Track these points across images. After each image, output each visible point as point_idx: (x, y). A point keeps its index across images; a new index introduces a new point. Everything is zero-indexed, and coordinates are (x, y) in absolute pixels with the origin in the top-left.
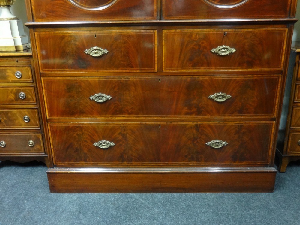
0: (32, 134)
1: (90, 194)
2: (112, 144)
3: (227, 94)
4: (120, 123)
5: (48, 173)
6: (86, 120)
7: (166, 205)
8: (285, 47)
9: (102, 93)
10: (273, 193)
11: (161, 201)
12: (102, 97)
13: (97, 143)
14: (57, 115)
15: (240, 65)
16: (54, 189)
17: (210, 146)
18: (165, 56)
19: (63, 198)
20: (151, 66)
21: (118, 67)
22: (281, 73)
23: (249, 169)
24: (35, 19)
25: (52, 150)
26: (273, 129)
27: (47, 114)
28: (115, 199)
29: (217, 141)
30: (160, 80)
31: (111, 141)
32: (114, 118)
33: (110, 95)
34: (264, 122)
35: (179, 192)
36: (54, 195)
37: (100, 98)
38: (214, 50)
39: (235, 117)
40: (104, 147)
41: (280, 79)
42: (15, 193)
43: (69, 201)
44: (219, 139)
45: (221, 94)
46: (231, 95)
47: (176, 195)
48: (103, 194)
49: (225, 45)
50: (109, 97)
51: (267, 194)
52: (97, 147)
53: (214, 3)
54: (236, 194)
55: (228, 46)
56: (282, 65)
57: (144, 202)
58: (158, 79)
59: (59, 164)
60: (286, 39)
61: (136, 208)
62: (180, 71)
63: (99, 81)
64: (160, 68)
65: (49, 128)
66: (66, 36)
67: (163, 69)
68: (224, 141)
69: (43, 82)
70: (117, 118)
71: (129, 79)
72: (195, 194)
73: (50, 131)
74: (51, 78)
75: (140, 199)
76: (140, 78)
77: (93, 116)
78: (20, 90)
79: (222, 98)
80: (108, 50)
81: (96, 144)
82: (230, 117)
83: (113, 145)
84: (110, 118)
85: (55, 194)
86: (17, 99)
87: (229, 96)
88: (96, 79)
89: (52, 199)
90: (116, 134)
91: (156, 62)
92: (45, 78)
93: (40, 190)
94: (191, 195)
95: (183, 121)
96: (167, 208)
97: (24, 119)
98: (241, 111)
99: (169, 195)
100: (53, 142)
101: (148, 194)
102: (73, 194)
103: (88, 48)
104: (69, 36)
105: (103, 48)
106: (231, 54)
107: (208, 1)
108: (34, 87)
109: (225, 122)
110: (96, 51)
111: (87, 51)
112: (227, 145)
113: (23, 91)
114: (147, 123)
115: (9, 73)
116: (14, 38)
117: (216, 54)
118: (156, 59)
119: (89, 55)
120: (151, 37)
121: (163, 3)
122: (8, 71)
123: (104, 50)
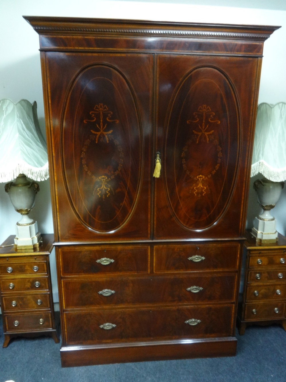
0: (43, 314)
1: (95, 366)
2: (114, 325)
3: (200, 286)
4: (121, 310)
5: (61, 352)
6: (94, 309)
7: (156, 373)
8: (238, 256)
9: (109, 289)
10: (235, 357)
11: (152, 370)
12: (108, 292)
14: (72, 306)
15: (208, 267)
16: (65, 364)
17: (188, 324)
18: (155, 263)
19: (73, 372)
20: (146, 269)
21: (121, 271)
22: (237, 272)
23: (217, 340)
24: (60, 240)
25: (66, 333)
26: (233, 310)
27: (64, 305)
28: (115, 370)
29: (193, 320)
30: (151, 279)
32: (116, 307)
33: (114, 290)
34: (226, 305)
36: (65, 369)
37: (106, 293)
38: (190, 258)
39: (206, 303)
40: (108, 329)
41: (236, 276)
42: (31, 370)
43: (79, 375)
44: (195, 318)
45: (195, 287)
46: (202, 287)
47: (163, 362)
48: (105, 366)
49: (198, 255)
50: (113, 292)
51: (231, 358)
52: (103, 329)
53: (189, 228)
54: (208, 359)
56: (237, 267)
58: (150, 278)
59: (70, 344)
60: (239, 250)
61: (134, 378)
62: (166, 272)
63: (106, 281)
64: (152, 271)
65: (65, 316)
67: (154, 272)
68: (198, 320)
69: (62, 283)
70: (118, 306)
71: (129, 278)
73: (65, 319)
74: (70, 280)
75: (136, 368)
76: (137, 278)
77: (100, 306)
78: (36, 280)
79: (196, 290)
80: (114, 260)
81: (101, 326)
82: (202, 303)
84: (113, 307)
87: (201, 288)
88: (104, 279)
89: (64, 373)
90: (117, 318)
91: (149, 267)
92: (65, 280)
93: (52, 366)
94: (174, 362)
95: (168, 306)
96: (157, 376)
98: (210, 298)
99: (157, 363)
100: (67, 327)
101: (141, 363)
102: (81, 367)
103: (99, 259)
104: (85, 251)
105: (111, 258)
106: (202, 261)
107: (186, 227)
108: (48, 277)
109: (199, 306)
110: (105, 261)
111: (98, 261)
112: (201, 322)
113: (38, 281)
114: (141, 309)
115: (27, 267)
116: (32, 238)
117: (192, 261)
118: (149, 265)
119: (100, 264)
120: (146, 251)
121: (155, 229)
122: (27, 266)
123: (111, 260)
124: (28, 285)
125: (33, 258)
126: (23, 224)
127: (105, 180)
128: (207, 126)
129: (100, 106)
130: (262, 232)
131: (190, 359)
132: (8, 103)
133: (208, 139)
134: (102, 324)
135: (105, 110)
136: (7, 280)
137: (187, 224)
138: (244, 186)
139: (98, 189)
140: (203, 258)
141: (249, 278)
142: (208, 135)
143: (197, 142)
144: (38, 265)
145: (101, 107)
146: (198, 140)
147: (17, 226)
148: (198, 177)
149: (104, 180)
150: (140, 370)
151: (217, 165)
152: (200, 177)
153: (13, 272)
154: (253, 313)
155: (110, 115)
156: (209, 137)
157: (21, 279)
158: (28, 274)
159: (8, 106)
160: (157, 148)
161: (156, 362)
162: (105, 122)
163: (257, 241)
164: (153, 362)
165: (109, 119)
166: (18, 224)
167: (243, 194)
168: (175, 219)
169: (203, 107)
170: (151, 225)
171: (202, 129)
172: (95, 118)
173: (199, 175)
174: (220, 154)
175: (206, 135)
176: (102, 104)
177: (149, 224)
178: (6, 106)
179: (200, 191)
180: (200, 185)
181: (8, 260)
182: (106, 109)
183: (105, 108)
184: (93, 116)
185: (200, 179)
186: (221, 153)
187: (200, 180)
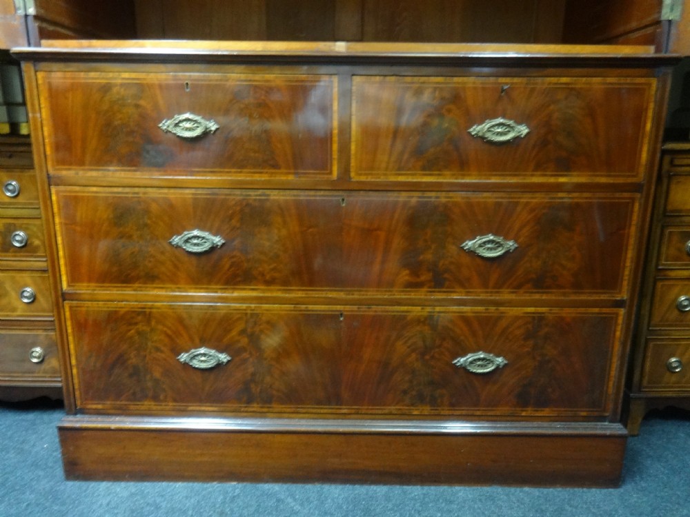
0: (40, 332)
1: (164, 484)
2: (224, 358)
3: (507, 238)
4: (244, 306)
5: (61, 429)
6: (159, 297)
9: (202, 229)
10: (618, 490)
11: (341, 508)
12: (200, 239)
13: (187, 355)
14: (90, 281)
15: (539, 167)
16: (75, 469)
17: (463, 368)
18: (357, 140)
19: (93, 494)
20: (324, 166)
21: (240, 165)
22: (638, 188)
23: (558, 428)
25: (75, 371)
26: (619, 328)
27: (64, 278)
28: (225, 498)
29: (482, 356)
30: (343, 200)
31: (221, 351)
32: (229, 294)
33: (221, 236)
34: (596, 310)
35: (385, 483)
36: (73, 486)
37: (194, 242)
38: (476, 129)
39: (527, 297)
40: (203, 366)
43: (108, 504)
44: (487, 351)
45: (492, 238)
46: (516, 241)
47: (378, 490)
48: (197, 486)
49: (504, 117)
50: (218, 240)
51: (604, 491)
52: (186, 365)
54: (526, 489)
55: (510, 119)
56: (642, 169)
57: (297, 507)
58: (340, 199)
59: (89, 406)
62: (393, 179)
63: (195, 199)
64: (345, 171)
65: (68, 314)
66: (116, 85)
67: (352, 174)
68: (498, 357)
69: (54, 198)
70: (236, 294)
71: (268, 195)
72: (426, 488)
74: (77, 188)
75: (289, 500)
76: (294, 196)
77: (179, 288)
78: (14, 225)
79: (495, 249)
80: (216, 122)
81: (184, 357)
82: (513, 297)
83: (225, 360)
84: (220, 293)
85: (77, 483)
86: (8, 248)
87: (511, 244)
88: (188, 194)
89: (65, 497)
90: (234, 333)
91: (335, 155)
93: (40, 473)
94: (416, 491)
95: (400, 302)
97: (22, 296)
98: (541, 282)
100: (76, 351)
101: (309, 486)
102: (123, 484)
103: (169, 115)
104: (122, 85)
106: (519, 139)
109: (502, 309)
110: (187, 125)
111: (165, 124)
112: (505, 365)
113: (21, 228)
114: (310, 307)
117: (481, 138)
118: (335, 148)
119: (170, 133)
123: (206, 121)
131: (467, 488)
134: (187, 351)
140: (523, 129)
141: (664, 249)
144: (18, 179)
150: (302, 505)
154: (670, 369)
161: (357, 486)
164: (348, 487)
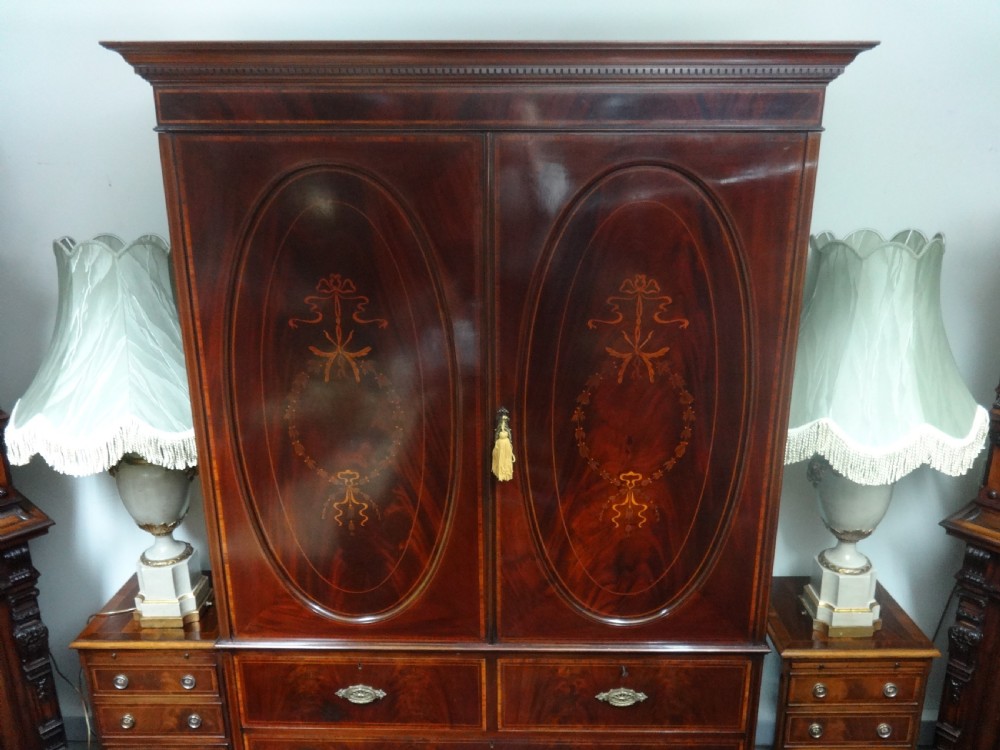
8: (747, 694)
15: (656, 721)
18: (502, 704)
20: (476, 720)
21: (405, 720)
22: (742, 736)
24: (235, 633)
30: (492, 744)
38: (602, 696)
41: (742, 747)
49: (626, 688)
53: (598, 615)
55: (630, 690)
56: (744, 724)
58: (489, 743)
60: (748, 680)
62: (533, 730)
63: (366, 743)
64: (493, 727)
66: (299, 665)
67: (499, 727)
69: (246, 743)
71: (429, 741)
74: (265, 736)
76: (451, 741)
80: (385, 690)
86: (183, 726)
88: (360, 740)
91: (484, 713)
92: (253, 735)
103: (345, 686)
105: (376, 687)
106: (638, 704)
107: (589, 610)
108: (222, 706)
110: (360, 694)
111: (341, 693)
113: (196, 712)
115: (167, 678)
116: (180, 599)
117: (606, 703)
118: (484, 708)
119: (345, 700)
120: (474, 672)
121: (499, 615)
122: (166, 674)
123: (376, 691)
124: (171, 722)
125: (180, 656)
126: (157, 562)
127: (355, 481)
128: (649, 337)
129: (332, 281)
130: (832, 604)
132: (96, 254)
133: (651, 372)
135: (348, 291)
136: (114, 707)
137: (592, 605)
138: (764, 502)
139: (335, 505)
140: (642, 696)
142: (652, 360)
143: (620, 381)
144: (195, 674)
145: (336, 283)
146: (621, 373)
147: (141, 564)
148: (624, 477)
149: (351, 480)
151: (678, 444)
152: (631, 478)
153: (130, 686)
155: (363, 306)
156: (654, 367)
157: (152, 705)
158: (168, 693)
159: (96, 261)
160: (497, 400)
162: (348, 325)
163: (815, 627)
165: (359, 317)
166: (144, 560)
167: (761, 526)
168: (558, 590)
169: (637, 281)
170: (486, 603)
171: (634, 343)
172: (321, 315)
173: (627, 472)
174: (689, 415)
175: (645, 359)
176: (338, 276)
177: (482, 600)
178: (93, 261)
179: (629, 515)
180: (630, 499)
181: (115, 657)
182: (351, 289)
183: (348, 286)
184: (316, 310)
185: (629, 482)
186: (692, 410)
187: (631, 484)
